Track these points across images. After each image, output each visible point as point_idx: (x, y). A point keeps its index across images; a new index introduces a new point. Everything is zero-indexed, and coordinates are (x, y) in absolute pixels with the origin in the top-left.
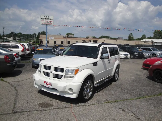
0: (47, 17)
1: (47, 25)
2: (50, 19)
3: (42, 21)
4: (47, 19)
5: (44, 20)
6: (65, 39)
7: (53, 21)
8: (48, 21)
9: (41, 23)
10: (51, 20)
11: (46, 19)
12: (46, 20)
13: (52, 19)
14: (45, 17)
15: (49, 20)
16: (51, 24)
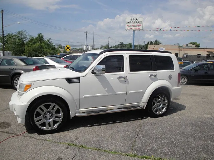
0: (134, 19)
1: (134, 30)
2: (138, 22)
3: (127, 25)
4: (134, 22)
5: (131, 24)
6: (181, 50)
7: (142, 24)
8: (135, 24)
9: (127, 27)
10: (139, 24)
11: (132, 22)
12: (133, 24)
13: (141, 23)
14: (131, 19)
15: (137, 24)
16: (140, 28)
